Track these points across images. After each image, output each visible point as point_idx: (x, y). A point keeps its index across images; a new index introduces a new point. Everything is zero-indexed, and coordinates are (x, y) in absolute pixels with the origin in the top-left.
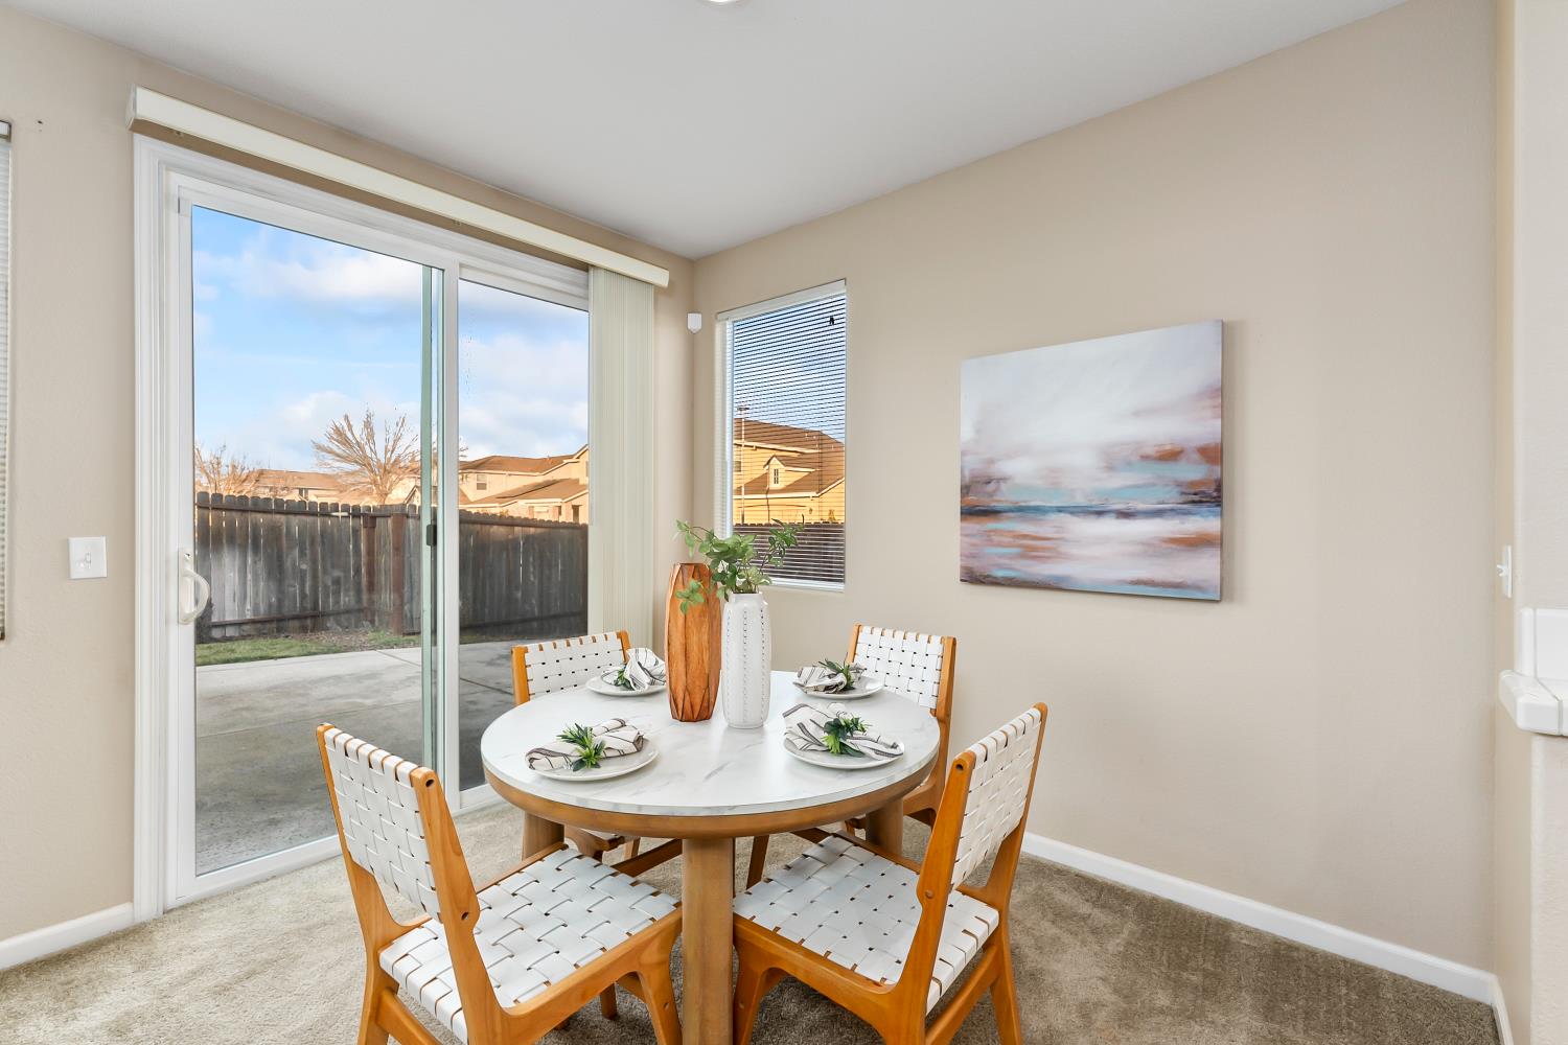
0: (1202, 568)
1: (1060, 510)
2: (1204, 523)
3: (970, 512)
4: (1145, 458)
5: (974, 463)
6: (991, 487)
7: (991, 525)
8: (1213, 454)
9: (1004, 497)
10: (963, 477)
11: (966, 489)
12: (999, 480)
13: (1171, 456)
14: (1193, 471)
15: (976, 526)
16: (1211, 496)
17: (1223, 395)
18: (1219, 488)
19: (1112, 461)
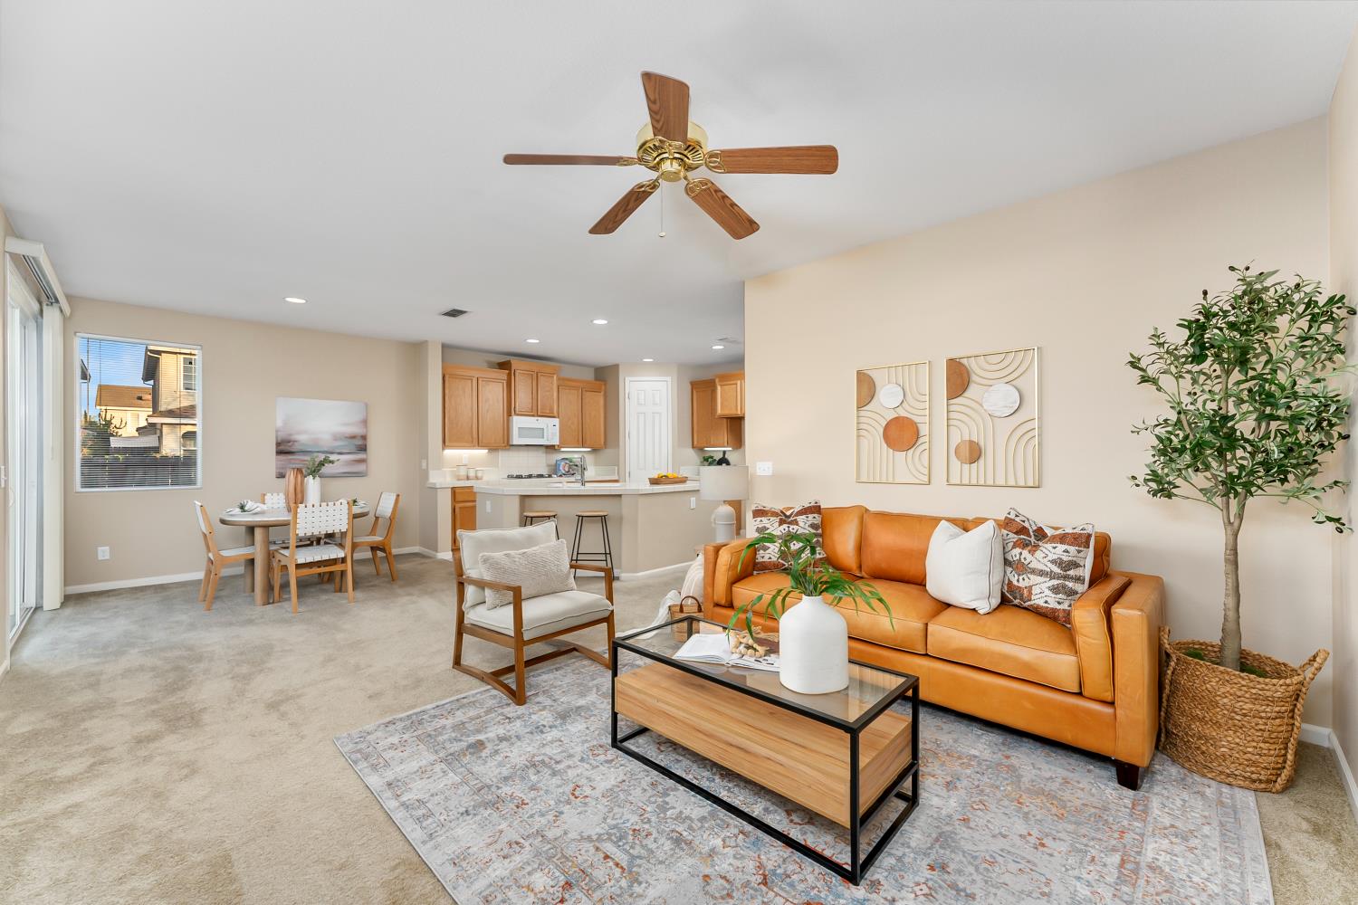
0: (361, 468)
1: (318, 452)
2: (361, 456)
3: (279, 453)
4: (347, 437)
5: (282, 435)
6: (290, 444)
7: (290, 457)
8: (364, 438)
9: (296, 447)
10: (277, 437)
11: (278, 444)
12: (294, 441)
13: (353, 437)
14: (360, 442)
15: (282, 457)
16: (363, 449)
17: (365, 422)
18: (366, 446)
19: (336, 437)
